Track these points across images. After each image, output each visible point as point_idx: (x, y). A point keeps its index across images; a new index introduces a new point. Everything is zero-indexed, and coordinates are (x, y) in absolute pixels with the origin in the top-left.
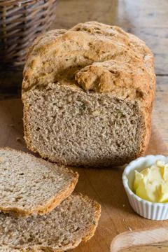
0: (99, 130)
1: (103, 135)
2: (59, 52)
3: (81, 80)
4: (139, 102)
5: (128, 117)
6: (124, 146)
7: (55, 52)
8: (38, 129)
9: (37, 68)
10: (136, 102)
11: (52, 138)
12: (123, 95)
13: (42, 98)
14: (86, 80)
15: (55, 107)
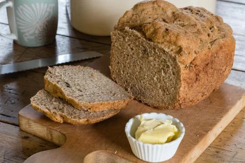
0: (153, 74)
1: (155, 79)
2: (146, 11)
3: (145, 30)
4: (177, 56)
5: (171, 68)
6: (168, 93)
7: (143, 10)
8: (118, 63)
9: (128, 17)
10: (175, 56)
11: (125, 72)
12: (169, 48)
13: (122, 38)
14: (147, 30)
15: (129, 48)
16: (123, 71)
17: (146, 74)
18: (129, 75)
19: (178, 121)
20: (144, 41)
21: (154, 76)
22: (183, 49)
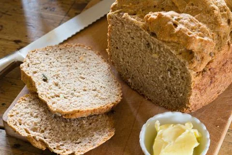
0: (158, 72)
1: (160, 78)
5: (179, 72)
8: (117, 48)
10: (185, 62)
11: (125, 60)
12: (177, 50)
13: (121, 24)
15: (129, 36)
16: (123, 59)
17: (150, 70)
18: (130, 64)
19: (198, 121)
20: (148, 36)
21: (159, 75)
22: (195, 55)
